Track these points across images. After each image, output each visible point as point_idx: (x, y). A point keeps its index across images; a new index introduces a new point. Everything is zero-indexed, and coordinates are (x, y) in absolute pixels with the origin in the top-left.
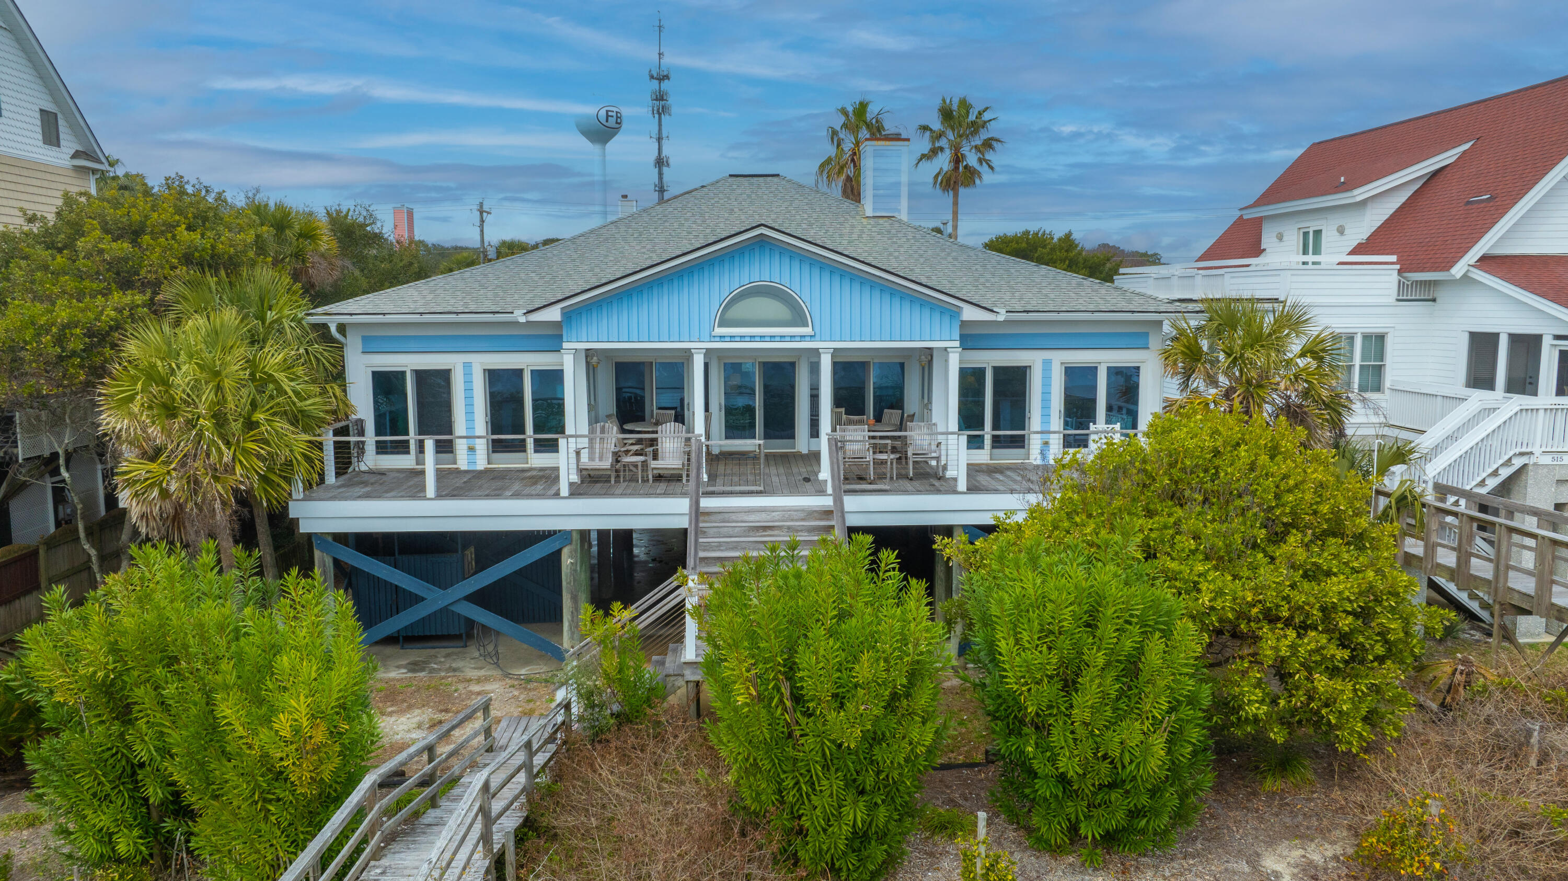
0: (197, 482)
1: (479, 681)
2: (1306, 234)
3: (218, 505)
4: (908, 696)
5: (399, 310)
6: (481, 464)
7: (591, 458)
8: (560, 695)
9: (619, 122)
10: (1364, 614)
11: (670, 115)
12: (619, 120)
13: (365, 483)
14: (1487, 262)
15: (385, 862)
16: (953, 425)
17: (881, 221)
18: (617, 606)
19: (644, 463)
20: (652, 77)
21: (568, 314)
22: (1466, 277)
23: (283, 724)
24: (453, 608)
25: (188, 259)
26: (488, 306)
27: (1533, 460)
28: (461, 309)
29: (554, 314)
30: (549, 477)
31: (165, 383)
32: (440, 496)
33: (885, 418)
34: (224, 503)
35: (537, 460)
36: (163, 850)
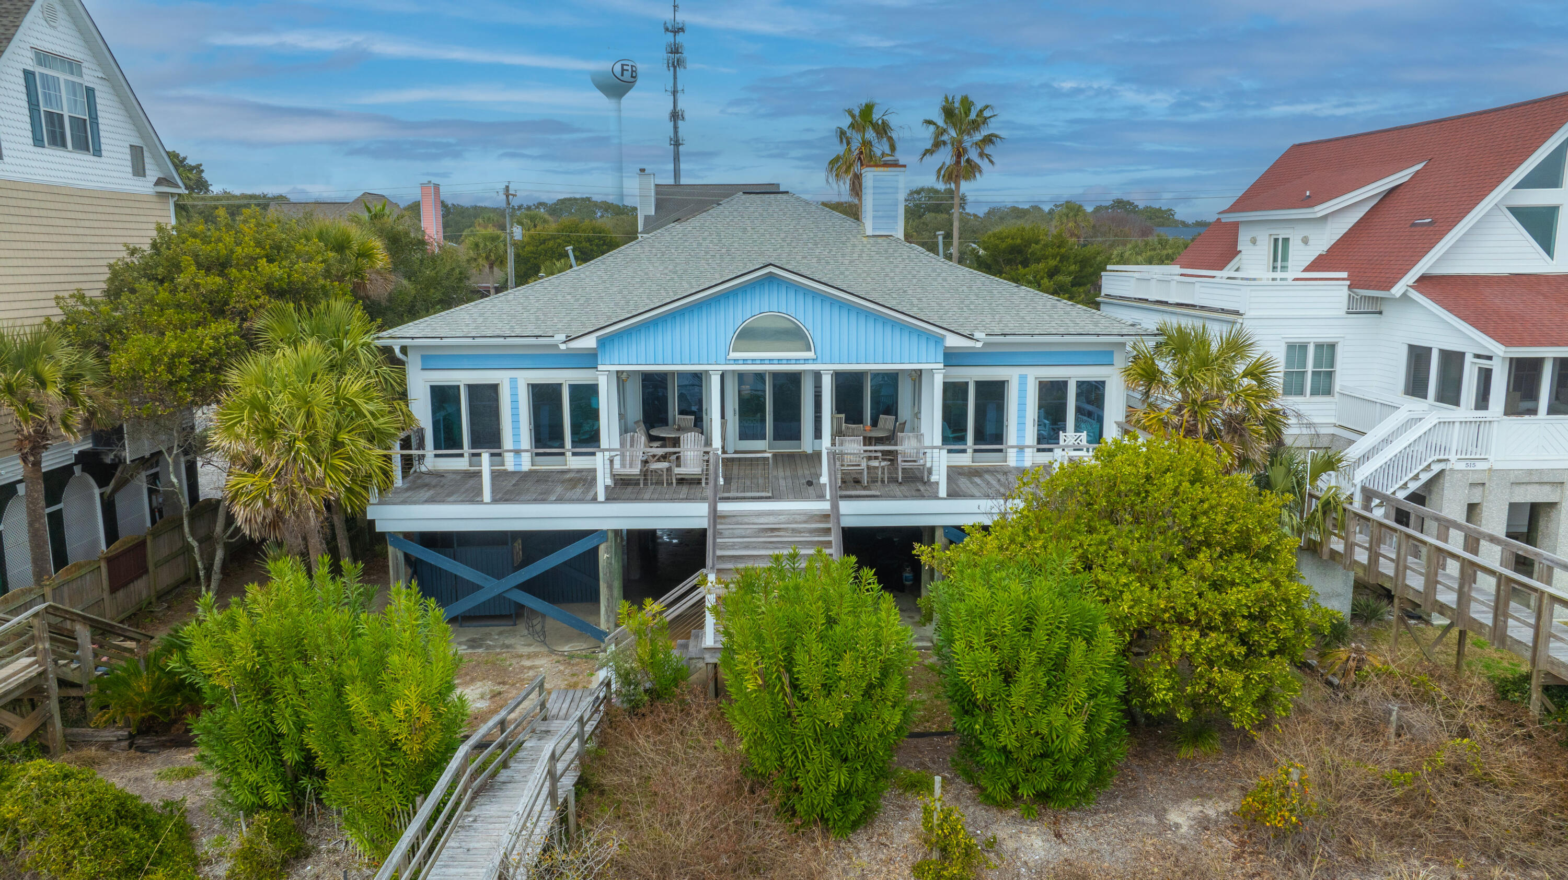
0: (294, 494)
1: (529, 657)
2: (1276, 240)
3: (311, 514)
4: (882, 685)
5: (454, 334)
6: (526, 464)
7: (623, 465)
8: (602, 674)
9: (634, 76)
10: (1262, 617)
11: (685, 68)
12: (634, 74)
13: (426, 486)
14: (1426, 283)
15: (474, 812)
16: (938, 441)
17: (880, 240)
18: (648, 601)
19: (669, 470)
20: (667, 30)
21: (602, 342)
22: (1405, 295)
23: (399, 709)
24: (507, 595)
25: (269, 289)
26: (531, 330)
27: (1448, 466)
28: (508, 333)
29: (590, 342)
30: (586, 479)
31: (265, 409)
32: (495, 501)
33: (881, 423)
34: (317, 511)
35: (574, 463)
36: (297, 800)
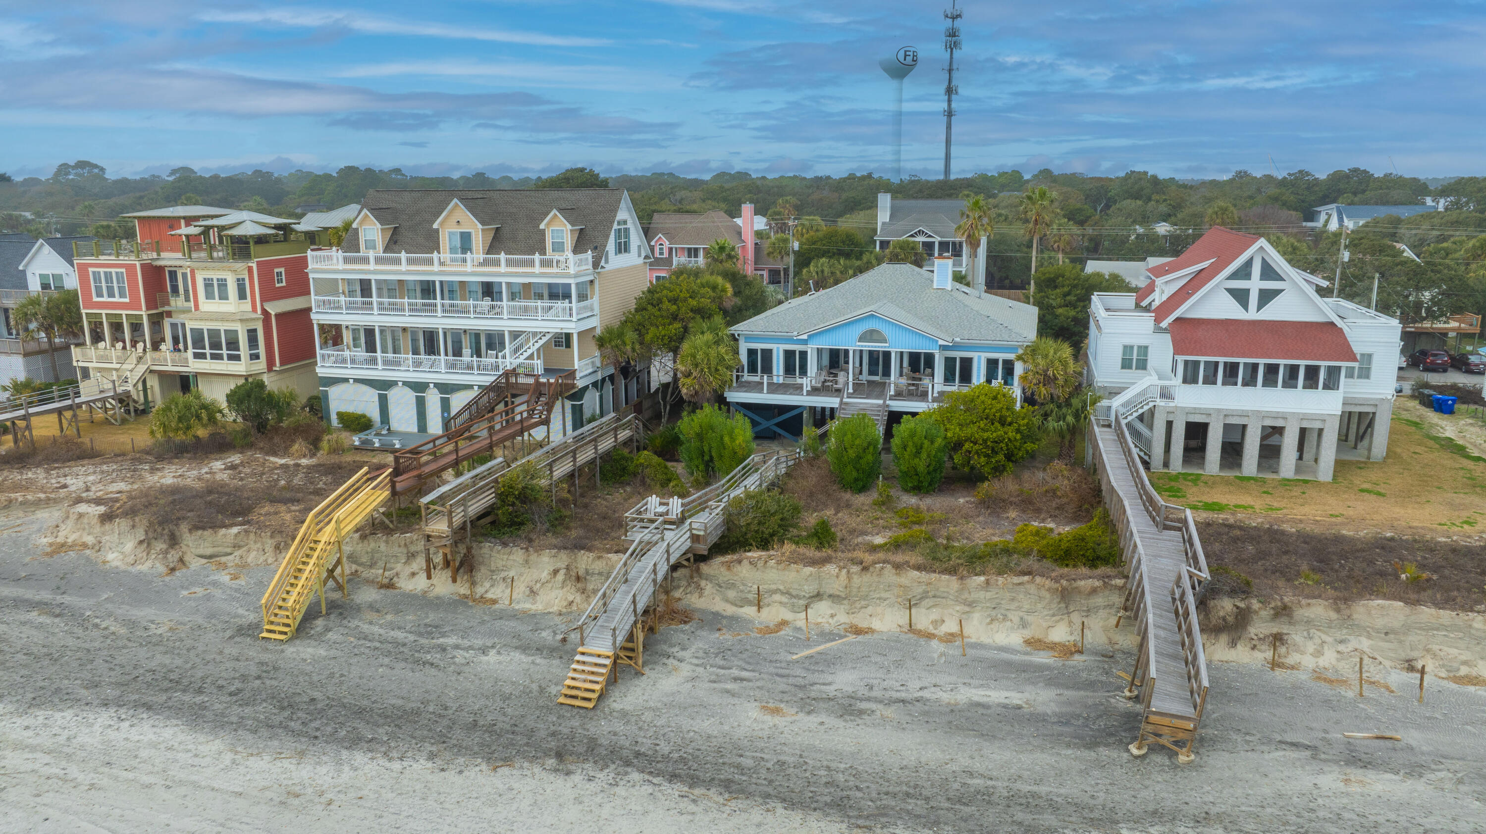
0: (702, 386)
1: (777, 448)
3: (707, 392)
5: (757, 330)
6: (781, 380)
7: (815, 383)
8: (798, 452)
9: (915, 60)
11: (961, 49)
13: (745, 386)
14: (1177, 322)
16: (942, 378)
17: (939, 291)
19: (831, 385)
20: (947, 16)
21: (810, 336)
23: (737, 442)
24: (771, 428)
25: (692, 310)
26: (785, 329)
27: (1157, 404)
28: (776, 330)
29: (805, 337)
30: (800, 388)
31: (695, 357)
32: (768, 392)
34: (709, 392)
35: (799, 381)
36: (707, 470)
